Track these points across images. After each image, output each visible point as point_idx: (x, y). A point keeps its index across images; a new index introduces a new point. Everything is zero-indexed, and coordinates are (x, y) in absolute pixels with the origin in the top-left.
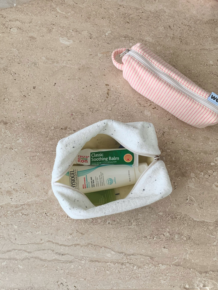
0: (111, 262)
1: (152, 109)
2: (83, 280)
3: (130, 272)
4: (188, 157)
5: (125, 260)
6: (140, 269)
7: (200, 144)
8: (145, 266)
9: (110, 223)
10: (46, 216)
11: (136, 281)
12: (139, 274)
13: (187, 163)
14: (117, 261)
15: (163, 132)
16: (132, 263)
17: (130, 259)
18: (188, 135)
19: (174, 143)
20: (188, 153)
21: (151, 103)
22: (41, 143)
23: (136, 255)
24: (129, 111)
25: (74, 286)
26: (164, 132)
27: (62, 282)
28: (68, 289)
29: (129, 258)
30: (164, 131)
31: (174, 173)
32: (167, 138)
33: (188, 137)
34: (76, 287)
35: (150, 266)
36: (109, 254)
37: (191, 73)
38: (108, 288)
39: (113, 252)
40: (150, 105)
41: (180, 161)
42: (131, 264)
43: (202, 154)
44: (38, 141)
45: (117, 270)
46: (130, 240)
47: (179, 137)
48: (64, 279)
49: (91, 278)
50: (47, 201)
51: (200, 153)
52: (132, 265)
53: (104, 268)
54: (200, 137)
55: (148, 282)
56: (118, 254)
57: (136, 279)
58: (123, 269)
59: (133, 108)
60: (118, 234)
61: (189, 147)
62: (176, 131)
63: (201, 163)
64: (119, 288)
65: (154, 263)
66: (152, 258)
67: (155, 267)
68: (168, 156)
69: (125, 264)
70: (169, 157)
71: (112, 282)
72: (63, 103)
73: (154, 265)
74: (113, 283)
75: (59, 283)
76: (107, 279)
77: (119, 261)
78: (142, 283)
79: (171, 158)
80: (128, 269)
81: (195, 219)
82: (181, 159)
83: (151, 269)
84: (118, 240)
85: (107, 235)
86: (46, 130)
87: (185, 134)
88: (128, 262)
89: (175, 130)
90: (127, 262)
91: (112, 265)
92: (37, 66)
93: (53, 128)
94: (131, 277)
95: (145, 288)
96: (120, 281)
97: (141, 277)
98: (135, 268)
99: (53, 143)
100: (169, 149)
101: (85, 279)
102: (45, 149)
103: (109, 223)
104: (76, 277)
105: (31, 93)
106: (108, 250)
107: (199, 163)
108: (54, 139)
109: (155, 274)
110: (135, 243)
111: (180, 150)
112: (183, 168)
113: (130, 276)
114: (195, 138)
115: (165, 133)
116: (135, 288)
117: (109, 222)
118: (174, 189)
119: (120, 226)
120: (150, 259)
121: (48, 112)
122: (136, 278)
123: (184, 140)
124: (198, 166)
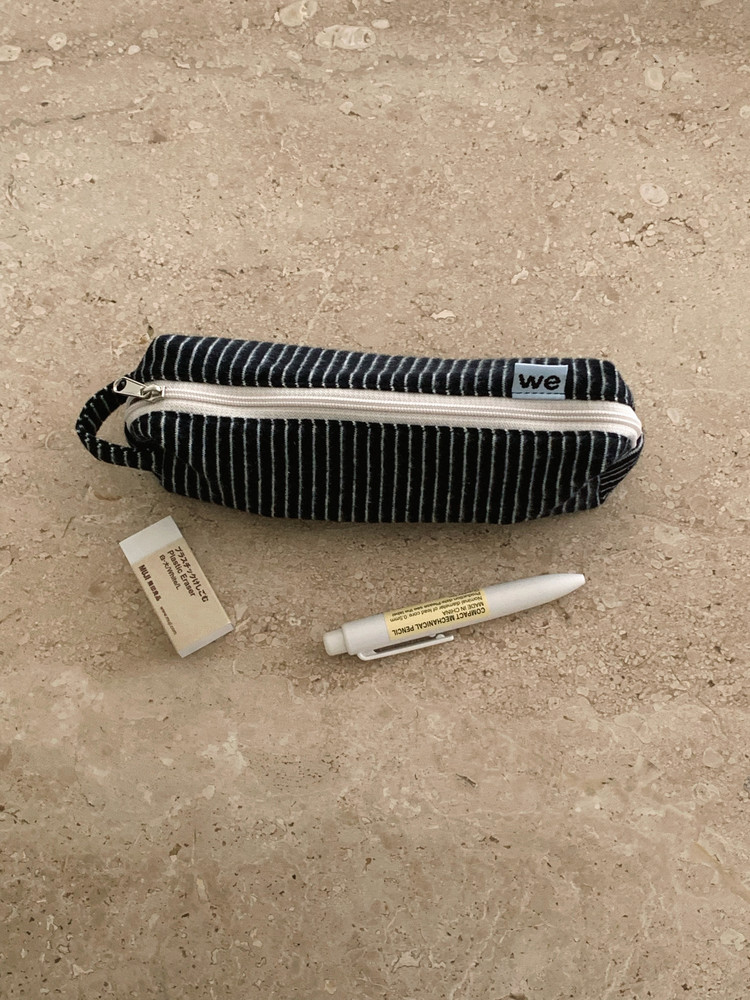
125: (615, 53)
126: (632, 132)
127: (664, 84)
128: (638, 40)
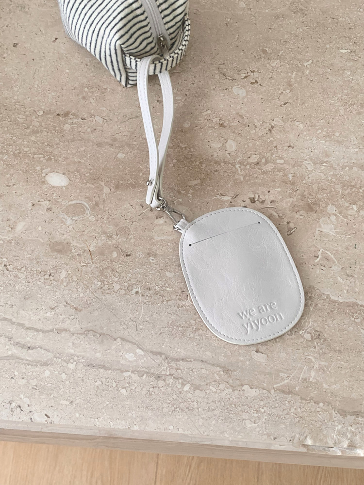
0: (133, 372)
1: (250, 84)
2: (67, 403)
3: (175, 397)
4: (322, 175)
5: (165, 370)
6: (197, 392)
7: (352, 151)
8: (211, 387)
9: (140, 292)
10: (6, 271)
11: (186, 417)
12: (195, 403)
13: (320, 185)
14: (147, 370)
15: (270, 126)
16: (181, 378)
17: (177, 369)
18: (325, 133)
19: (293, 148)
20: (323, 167)
21: (249, 74)
22: (14, 138)
23: (191, 361)
24: (199, 88)
25: (46, 415)
26: (273, 127)
27: (19, 403)
28: (31, 419)
29: (175, 365)
30: (273, 125)
31: (289, 204)
32: (279, 137)
33: (325, 136)
34: (48, 417)
35: (222, 386)
36: (131, 354)
37: (337, 23)
38: (120, 427)
39: (140, 350)
40: (246, 77)
41: (304, 182)
42: (178, 379)
43: (355, 169)
44: (8, 135)
45: (144, 389)
46: (180, 329)
47: (305, 136)
48: (26, 397)
49: (84, 400)
50: (11, 243)
51: (351, 168)
52: (180, 381)
53: (116, 382)
54: (353, 138)
55: (214, 422)
56: (150, 354)
57: (186, 412)
58: (159, 387)
59: (210, 82)
60: (154, 316)
61: (327, 156)
62: (299, 125)
63: (354, 186)
64: (147, 428)
65: (231, 381)
66: (226, 371)
67: (233, 391)
68: (279, 171)
69: (163, 378)
70: (281, 174)
71: (130, 415)
72: (67, 71)
73: (231, 386)
74: (134, 416)
75: (14, 404)
76: (120, 406)
77: (152, 370)
78: (201, 424)
79: (285, 175)
80: (170, 389)
81: (333, 298)
82: (306, 178)
83: (223, 394)
84: (154, 326)
85: (131, 315)
86: (27, 116)
87: (320, 131)
88: (172, 375)
89: (297, 123)
90: (170, 375)
91: (135, 377)
92: (27, 10)
93: (41, 113)
94: (175, 406)
95: (206, 434)
96: (150, 413)
97: (198, 409)
98: (186, 388)
99: (38, 138)
100: (281, 158)
101: (72, 402)
102: (19, 149)
103: (137, 293)
104: (52, 396)
105: (7, 53)
106: (128, 346)
107: (348, 187)
108: (42, 131)
109: (233, 406)
110: (192, 335)
111: (306, 160)
112: (310, 194)
113: (173, 405)
114: (340, 139)
115: (274, 129)
116: (183, 432)
117: (137, 290)
118: (288, 235)
119: (161, 300)
120: (222, 373)
121: (36, 86)
122: (187, 410)
123: (315, 142)
124: (346, 192)
125: (250, 160)
126: (246, 121)
127: (227, 142)
128: (237, 166)
